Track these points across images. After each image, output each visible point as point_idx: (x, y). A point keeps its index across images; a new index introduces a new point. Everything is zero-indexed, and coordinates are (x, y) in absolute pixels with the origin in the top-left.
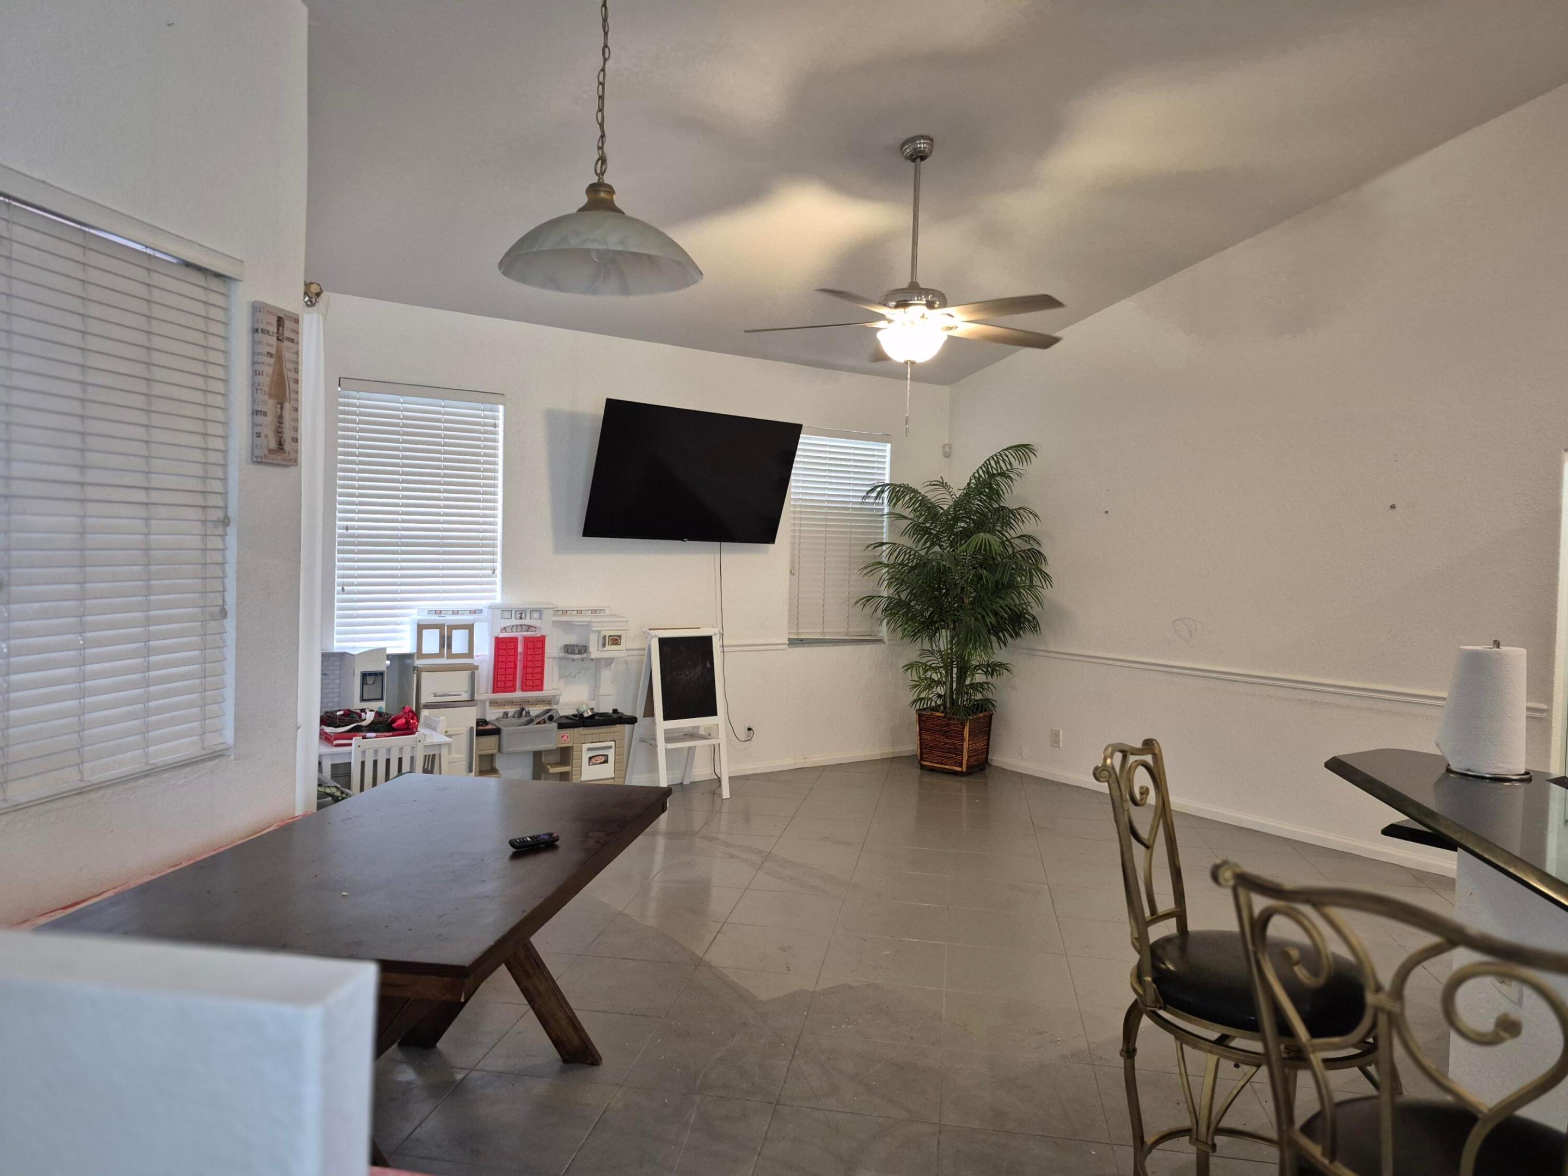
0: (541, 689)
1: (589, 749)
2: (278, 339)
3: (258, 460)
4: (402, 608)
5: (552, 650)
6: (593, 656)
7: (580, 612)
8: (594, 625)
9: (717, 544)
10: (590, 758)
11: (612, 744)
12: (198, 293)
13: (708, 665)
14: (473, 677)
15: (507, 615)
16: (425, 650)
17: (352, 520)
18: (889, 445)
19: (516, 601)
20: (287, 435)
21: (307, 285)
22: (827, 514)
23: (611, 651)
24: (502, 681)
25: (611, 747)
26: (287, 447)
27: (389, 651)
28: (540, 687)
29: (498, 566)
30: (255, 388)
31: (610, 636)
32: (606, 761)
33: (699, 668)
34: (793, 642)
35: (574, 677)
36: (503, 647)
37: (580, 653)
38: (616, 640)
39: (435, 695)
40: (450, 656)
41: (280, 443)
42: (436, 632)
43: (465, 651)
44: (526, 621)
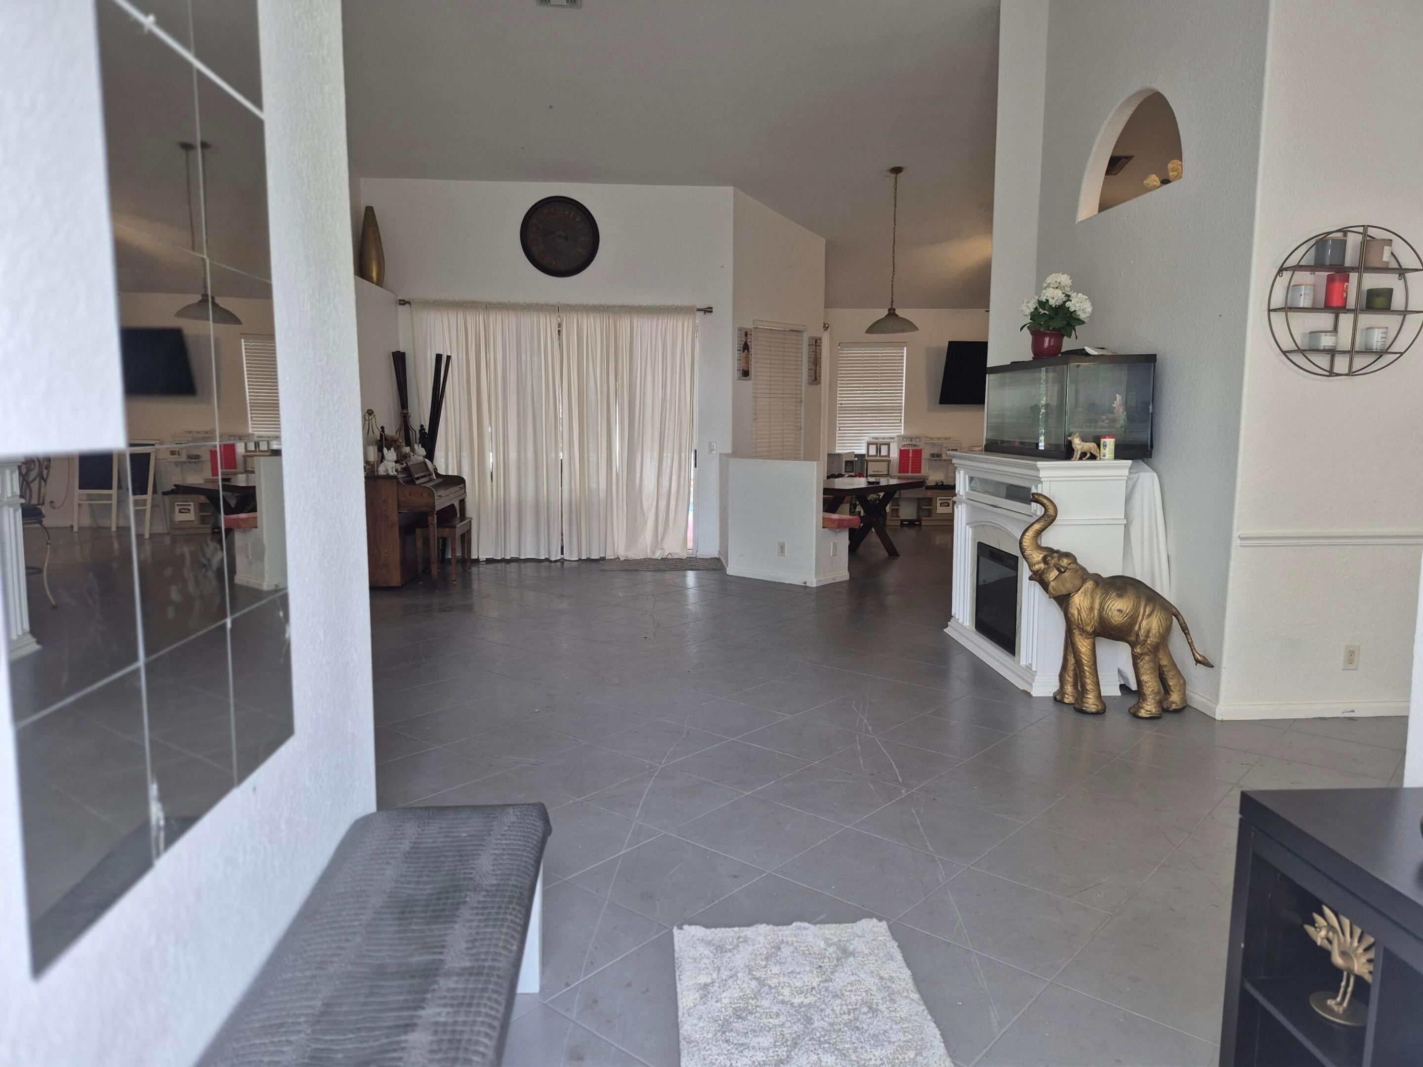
0: (920, 473)
1: (940, 499)
2: (816, 346)
3: (810, 384)
4: (862, 436)
5: (925, 455)
6: (943, 458)
7: (939, 438)
8: (944, 444)
10: (941, 504)
12: (795, 338)
14: (889, 464)
15: (905, 439)
16: (870, 454)
17: (843, 400)
19: (911, 433)
20: (818, 375)
21: (825, 324)
24: (903, 467)
25: (950, 499)
26: (818, 378)
27: (855, 453)
29: (903, 418)
30: (809, 362)
32: (948, 506)
35: (937, 469)
36: (903, 454)
37: (937, 457)
39: (874, 472)
40: (880, 456)
41: (816, 378)
42: (874, 446)
43: (887, 454)
44: (913, 443)
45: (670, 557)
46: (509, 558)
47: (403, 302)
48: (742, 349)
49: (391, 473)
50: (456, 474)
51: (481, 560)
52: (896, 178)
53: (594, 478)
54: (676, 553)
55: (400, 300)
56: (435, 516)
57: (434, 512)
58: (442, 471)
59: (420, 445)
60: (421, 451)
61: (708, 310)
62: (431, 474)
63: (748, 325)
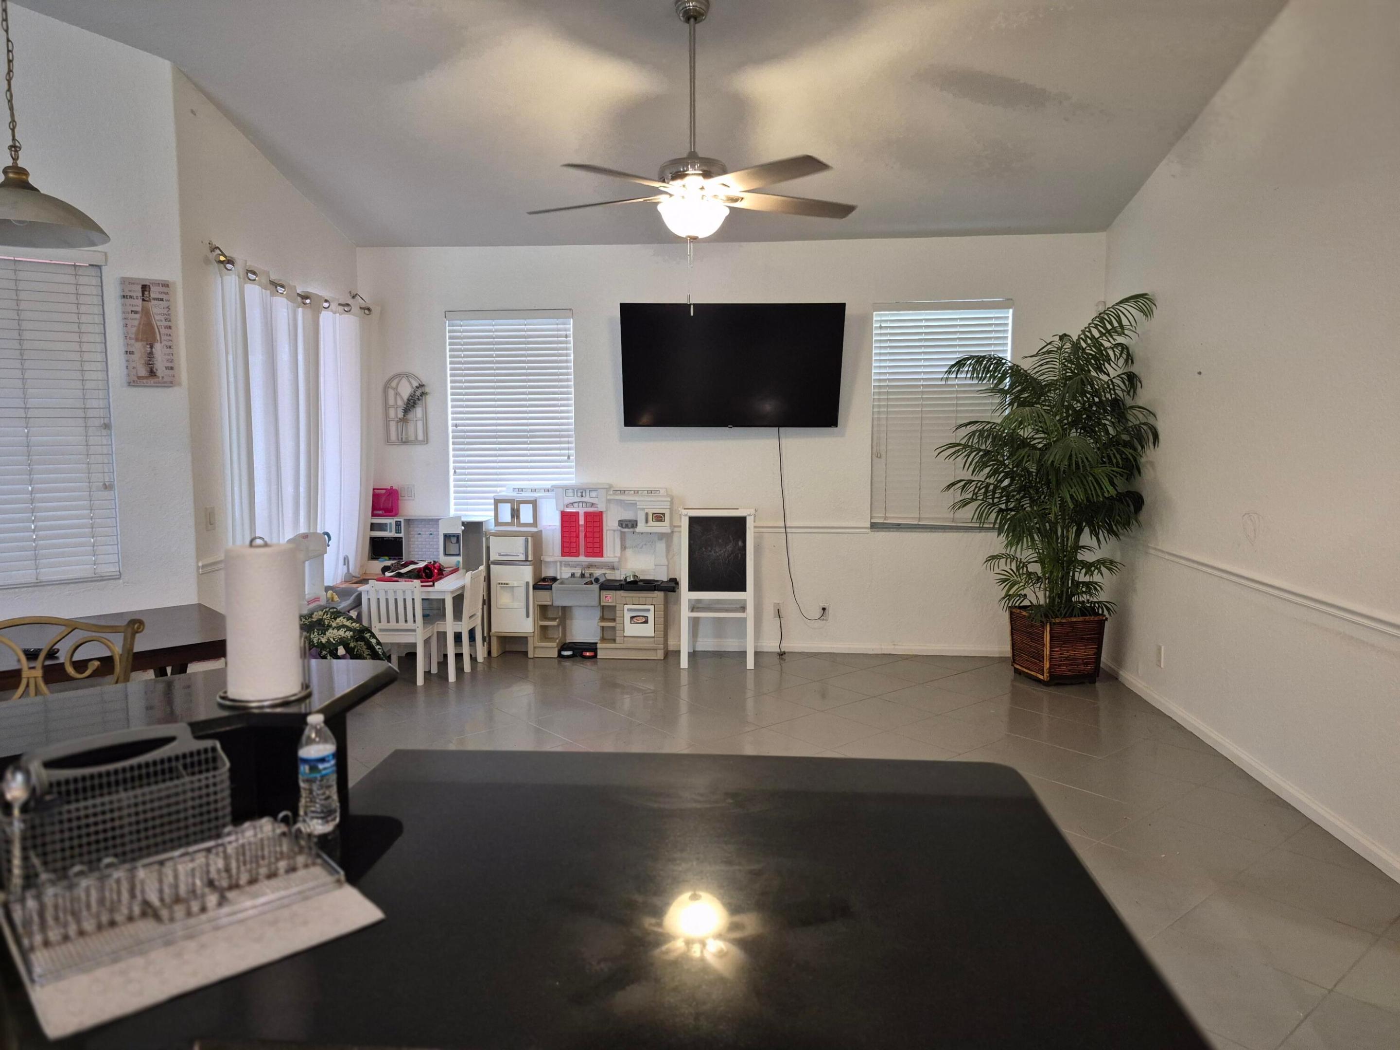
0: (602, 556)
1: (629, 610)
4: (500, 486)
5: (610, 524)
6: (639, 530)
7: (636, 492)
8: (638, 503)
9: (775, 429)
10: (632, 618)
11: (650, 607)
13: (740, 543)
14: (536, 542)
15: (569, 493)
16: (498, 520)
17: (462, 419)
18: (1011, 311)
20: (160, 366)
22: (922, 392)
23: (653, 527)
24: (569, 547)
25: (648, 610)
26: (162, 372)
27: (466, 520)
28: (600, 554)
29: (573, 452)
31: (653, 514)
32: (646, 622)
33: (729, 548)
34: (874, 526)
35: (641, 548)
36: (568, 520)
37: (631, 527)
38: (659, 517)
39: (500, 555)
40: (522, 524)
41: (157, 372)
42: (508, 506)
43: (531, 521)
44: (587, 499)
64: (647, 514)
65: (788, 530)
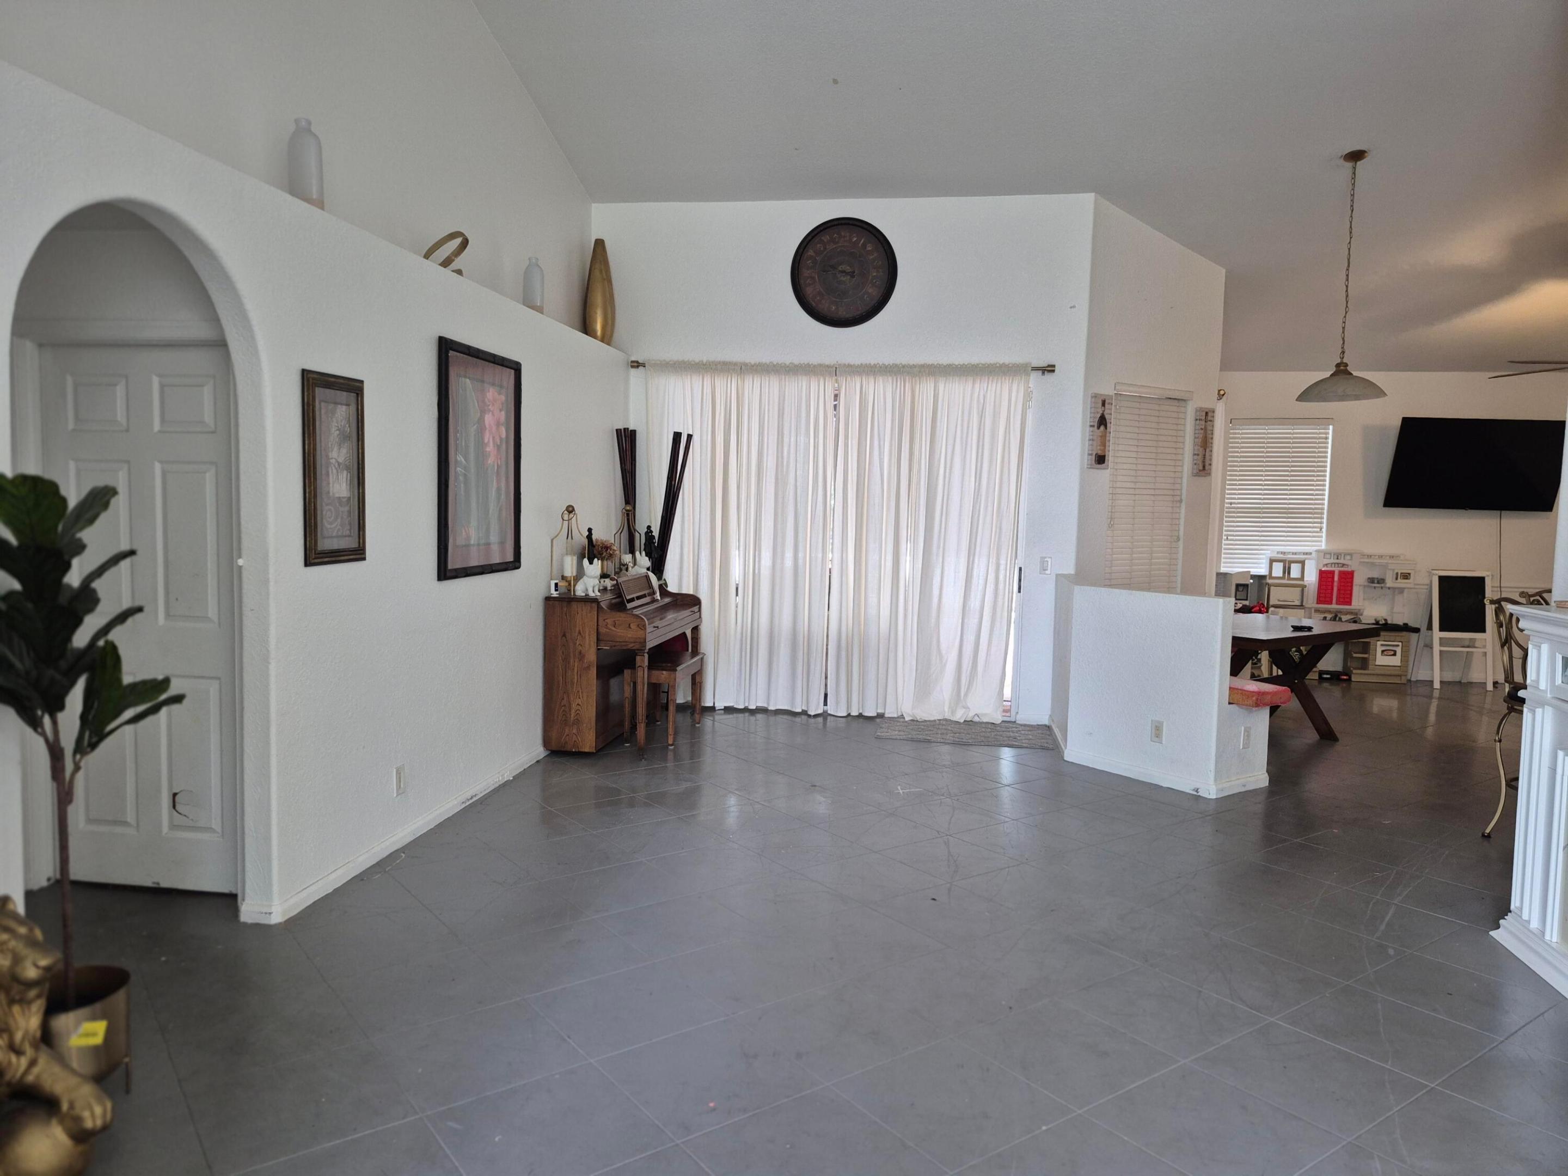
0: (1350, 605)
1: (1382, 645)
2: (1205, 422)
3: (1197, 475)
4: (1261, 550)
5: (1359, 580)
6: (1388, 585)
7: (1381, 557)
8: (1390, 565)
9: (1498, 512)
10: (1383, 651)
11: (1400, 644)
12: (1175, 409)
13: (1480, 596)
14: (1303, 593)
15: (1328, 556)
16: (1274, 575)
17: (1234, 499)
19: (1338, 547)
20: (1207, 464)
21: (1219, 391)
23: (1402, 583)
24: (1323, 597)
25: (1398, 646)
26: (1207, 467)
27: (1251, 573)
28: (1349, 603)
29: (1324, 525)
30: (1195, 444)
31: (1401, 573)
32: (1395, 654)
33: (1472, 598)
35: (1376, 599)
36: (1325, 577)
37: (1378, 583)
38: (1406, 576)
39: (1279, 601)
40: (1290, 579)
41: (1204, 467)
42: (1281, 564)
43: (1299, 576)
44: (1342, 561)
45: (976, 719)
46: (754, 708)
47: (636, 365)
48: (1096, 425)
49: (592, 594)
50: (691, 592)
51: (717, 709)
52: (1355, 168)
53: (873, 600)
54: (986, 715)
55: (632, 362)
56: (646, 655)
57: (644, 650)
58: (672, 588)
59: (644, 553)
60: (644, 561)
61: (1049, 369)
62: (654, 593)
63: (1107, 390)
64: (1397, 574)
65: (1502, 589)
